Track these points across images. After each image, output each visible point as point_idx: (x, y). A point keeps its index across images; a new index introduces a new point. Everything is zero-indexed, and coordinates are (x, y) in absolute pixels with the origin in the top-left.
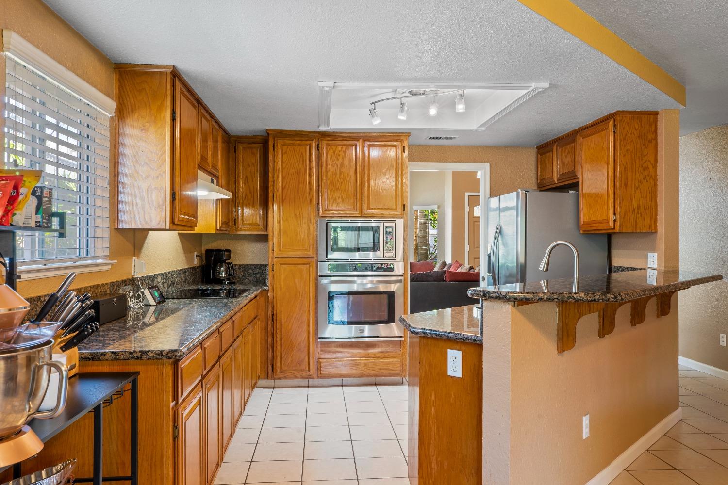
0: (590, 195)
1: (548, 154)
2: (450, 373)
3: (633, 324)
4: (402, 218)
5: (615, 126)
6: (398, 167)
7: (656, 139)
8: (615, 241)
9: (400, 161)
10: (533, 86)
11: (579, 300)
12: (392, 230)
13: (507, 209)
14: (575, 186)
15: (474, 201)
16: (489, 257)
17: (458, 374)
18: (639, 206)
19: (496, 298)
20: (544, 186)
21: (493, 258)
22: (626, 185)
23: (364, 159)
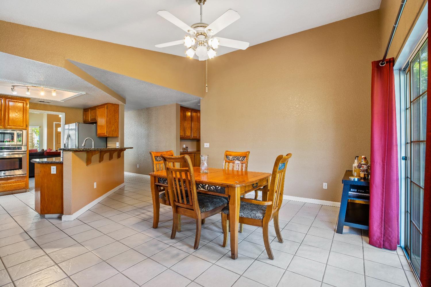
0: (100, 126)
1: (87, 112)
2: (52, 173)
3: (110, 160)
4: (26, 130)
5: (107, 107)
6: (24, 110)
7: (118, 112)
8: (108, 139)
9: (25, 109)
10: (81, 93)
11: (91, 150)
12: (21, 134)
13: (72, 129)
14: (96, 123)
15: (59, 126)
16: (65, 144)
17: (55, 173)
18: (114, 129)
19: (67, 150)
20: (85, 122)
21: (66, 145)
22: (110, 123)
23: (6, 106)
